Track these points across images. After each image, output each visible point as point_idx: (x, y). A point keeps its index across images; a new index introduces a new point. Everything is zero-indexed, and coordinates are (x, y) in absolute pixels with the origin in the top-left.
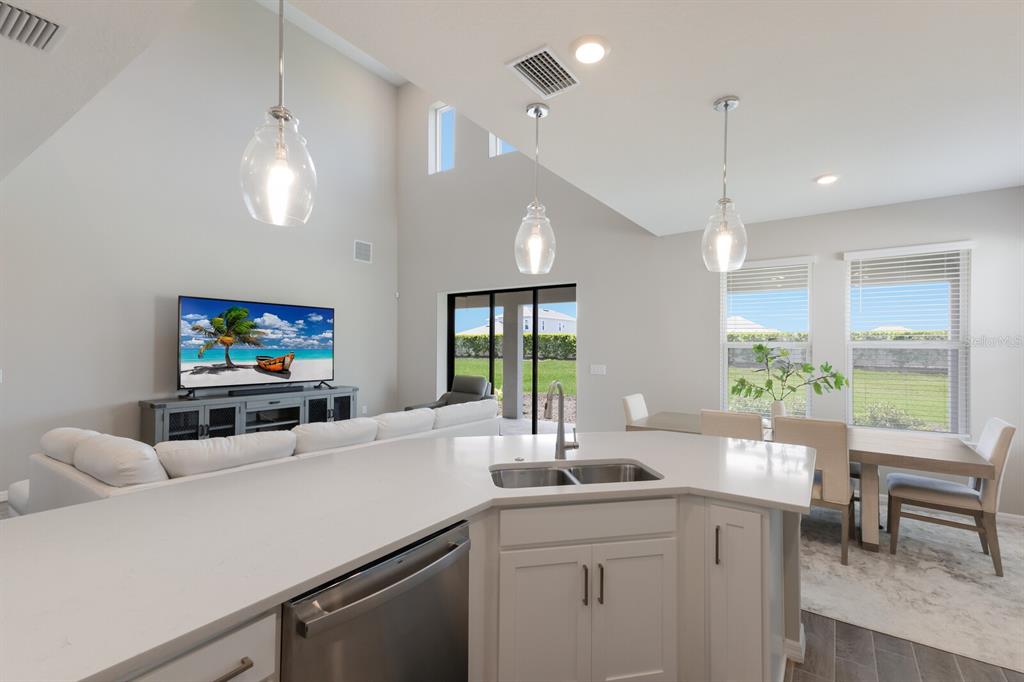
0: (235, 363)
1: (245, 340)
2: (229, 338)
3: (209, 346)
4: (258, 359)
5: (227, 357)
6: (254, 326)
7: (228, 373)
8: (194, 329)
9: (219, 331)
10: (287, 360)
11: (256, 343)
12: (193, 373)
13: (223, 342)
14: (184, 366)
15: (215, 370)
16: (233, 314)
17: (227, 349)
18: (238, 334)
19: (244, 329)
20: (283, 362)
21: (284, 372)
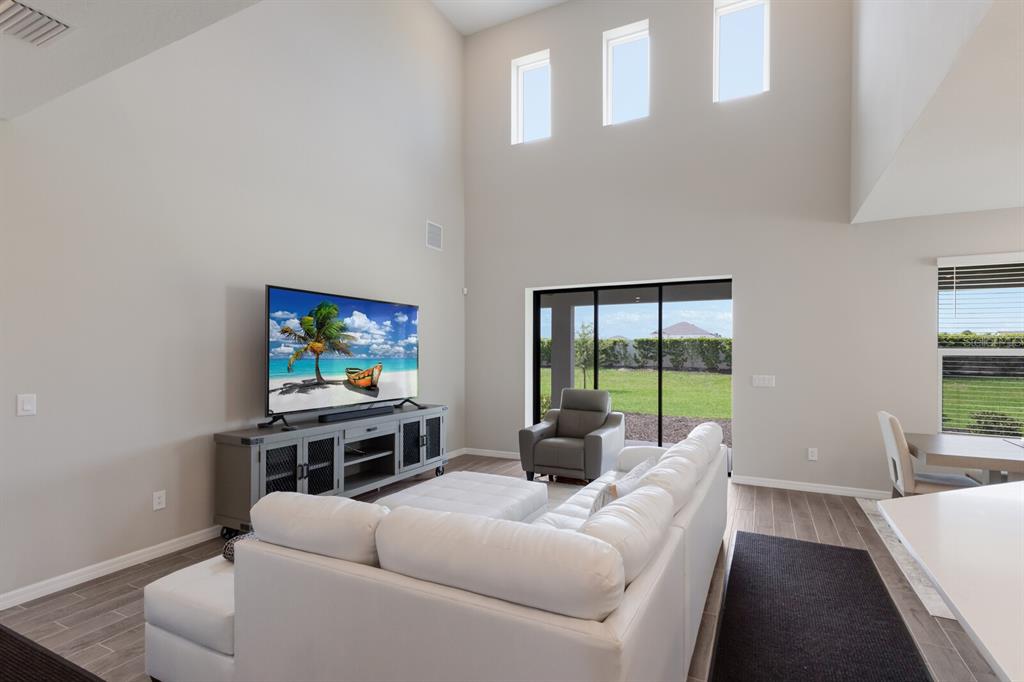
0: (326, 377)
1: (334, 347)
2: (320, 345)
3: (299, 355)
4: (349, 372)
5: (317, 369)
6: (344, 329)
7: (318, 391)
8: (284, 332)
9: (308, 333)
10: (376, 372)
11: (345, 350)
12: (281, 393)
13: (314, 351)
14: (275, 383)
15: (305, 387)
16: (324, 311)
17: (317, 359)
18: (328, 338)
19: (334, 332)
20: (372, 375)
21: (372, 388)
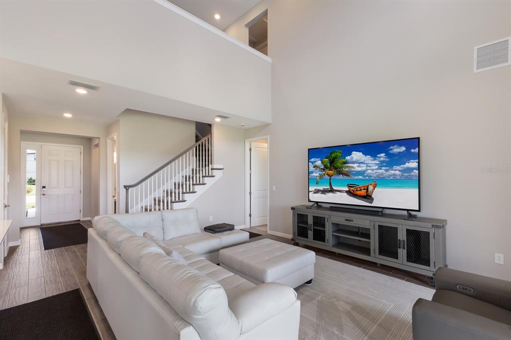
0: (335, 188)
1: (340, 173)
2: (331, 172)
3: (321, 177)
4: (349, 186)
5: (330, 184)
6: (345, 163)
7: (330, 194)
8: (314, 167)
9: (326, 167)
10: (371, 188)
11: (347, 174)
12: (314, 193)
13: (328, 175)
14: (312, 189)
15: (324, 192)
16: (333, 155)
17: (330, 179)
18: (336, 168)
19: (339, 165)
20: (367, 189)
21: (368, 197)
